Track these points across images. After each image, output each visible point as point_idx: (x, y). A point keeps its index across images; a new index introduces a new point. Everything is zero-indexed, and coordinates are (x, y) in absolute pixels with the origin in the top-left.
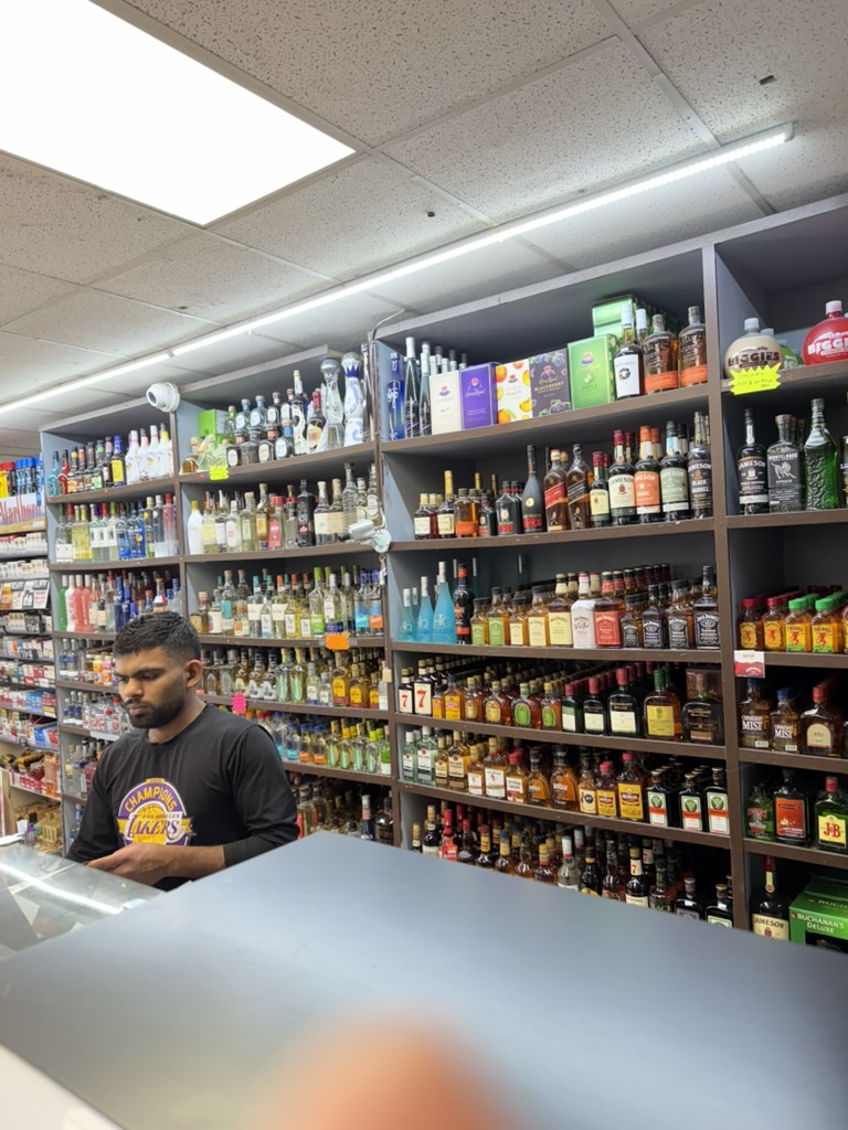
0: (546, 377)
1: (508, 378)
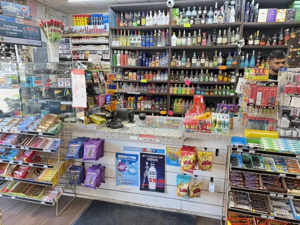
0: (290, 14)
1: (280, 12)
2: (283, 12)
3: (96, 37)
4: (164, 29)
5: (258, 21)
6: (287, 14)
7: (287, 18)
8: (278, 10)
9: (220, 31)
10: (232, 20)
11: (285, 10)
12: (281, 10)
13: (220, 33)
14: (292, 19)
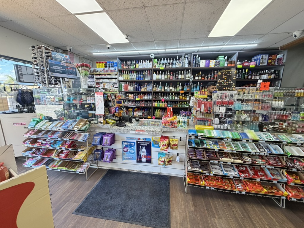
0: (217, 62)
2: (213, 62)
3: (110, 74)
4: (149, 70)
5: (200, 67)
6: (215, 63)
7: (216, 65)
8: (211, 61)
9: (180, 72)
10: (186, 66)
11: (214, 60)
12: (212, 61)
13: (180, 73)
14: (218, 66)
